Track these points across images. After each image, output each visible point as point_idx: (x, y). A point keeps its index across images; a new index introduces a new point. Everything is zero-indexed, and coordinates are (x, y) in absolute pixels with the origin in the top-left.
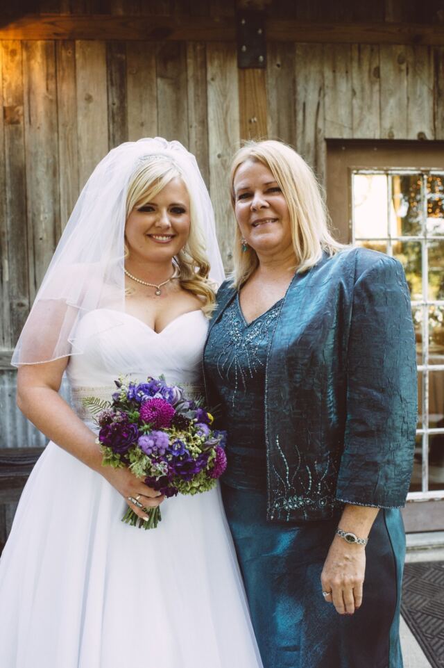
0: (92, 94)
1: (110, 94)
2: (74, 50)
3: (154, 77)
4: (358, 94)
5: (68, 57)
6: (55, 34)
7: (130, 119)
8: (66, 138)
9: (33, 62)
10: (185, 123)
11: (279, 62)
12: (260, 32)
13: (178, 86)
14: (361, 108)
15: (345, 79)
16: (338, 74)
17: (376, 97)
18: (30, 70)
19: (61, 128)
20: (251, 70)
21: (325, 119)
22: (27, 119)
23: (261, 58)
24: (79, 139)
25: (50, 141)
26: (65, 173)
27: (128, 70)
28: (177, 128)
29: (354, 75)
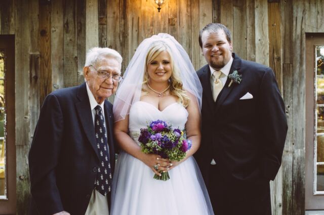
0: (206, 13)
1: (213, 13)
3: (232, 7)
4: (320, 13)
8: (195, 32)
10: (245, 26)
13: (242, 10)
14: (321, 19)
15: (314, 7)
16: (311, 5)
18: (180, 3)
19: (192, 28)
20: (273, 3)
21: (305, 24)
22: (178, 24)
25: (188, 33)
26: (194, 46)
27: (221, 3)
28: (242, 28)
29: (319, 5)
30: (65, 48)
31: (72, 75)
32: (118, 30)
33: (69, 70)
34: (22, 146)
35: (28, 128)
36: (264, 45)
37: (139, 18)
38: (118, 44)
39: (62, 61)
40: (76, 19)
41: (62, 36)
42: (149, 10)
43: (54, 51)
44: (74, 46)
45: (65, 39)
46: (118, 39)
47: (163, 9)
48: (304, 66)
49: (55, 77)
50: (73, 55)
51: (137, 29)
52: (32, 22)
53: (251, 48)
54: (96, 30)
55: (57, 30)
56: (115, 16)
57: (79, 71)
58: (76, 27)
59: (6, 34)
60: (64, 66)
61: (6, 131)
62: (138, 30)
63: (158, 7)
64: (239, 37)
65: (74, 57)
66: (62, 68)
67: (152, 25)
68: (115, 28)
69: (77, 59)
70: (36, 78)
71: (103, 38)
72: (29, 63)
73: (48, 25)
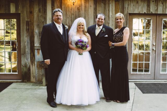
0: (91, 5)
1: (94, 6)
3: (101, 3)
4: (134, 6)
7: (97, 9)
8: (87, 12)
10: (106, 10)
11: (121, 1)
13: (105, 4)
14: (135, 8)
16: (131, 2)
17: (137, 6)
18: (82, 1)
20: (117, 2)
21: (129, 10)
22: (81, 9)
24: (89, 13)
25: (84, 13)
26: (87, 18)
27: (97, 2)
29: (134, 3)
30: (39, 18)
34: (24, 54)
35: (26, 47)
36: (113, 18)
37: (66, 7)
39: (38, 23)
40: (43, 7)
41: (38, 14)
42: (70, 4)
43: (35, 19)
44: (42, 17)
47: (76, 4)
49: (35, 29)
52: (27, 8)
53: (108, 19)
54: (50, 12)
55: (36, 12)
56: (58, 6)
58: (43, 10)
59: (17, 13)
60: (39, 25)
61: (17, 49)
62: (66, 12)
65: (43, 21)
70: (28, 29)
72: (26, 24)
73: (33, 10)
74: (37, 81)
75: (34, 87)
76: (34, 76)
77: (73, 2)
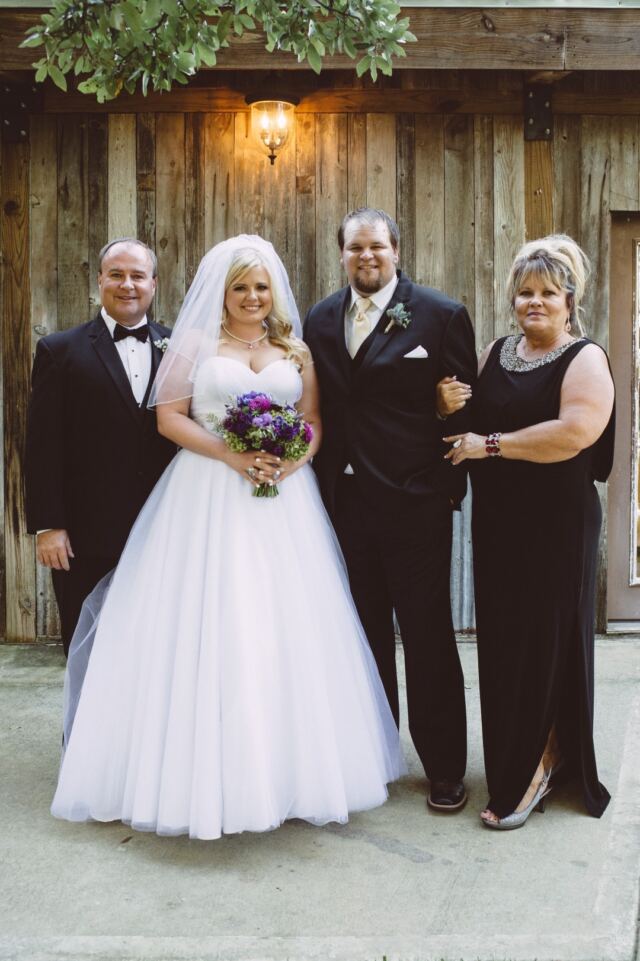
0: (382, 165)
1: (399, 166)
2: (365, 122)
3: (442, 150)
5: (359, 130)
6: (347, 107)
7: (418, 189)
9: (325, 134)
10: (471, 195)
11: (565, 135)
12: (547, 105)
13: (465, 157)
15: (632, 152)
16: (625, 146)
18: (322, 141)
19: (350, 199)
20: (537, 143)
21: (610, 191)
22: (318, 189)
23: (548, 130)
25: (339, 210)
27: (417, 142)
28: (463, 199)
30: (60, 243)
31: (76, 305)
32: (181, 203)
33: (70, 294)
36: (514, 239)
37: (228, 176)
38: (182, 235)
39: (55, 272)
40: (86, 176)
41: (54, 215)
42: (252, 156)
43: (36, 249)
44: (80, 239)
45: (60, 222)
46: (180, 225)
47: (285, 155)
48: (607, 289)
49: (37, 308)
50: (79, 259)
51: (224, 202)
53: (484, 246)
54: (131, 203)
55: (42, 202)
56: (175, 169)
57: (92, 296)
58: (86, 194)
60: (57, 284)
62: (226, 204)
63: (270, 151)
64: (457, 219)
65: (81, 263)
66: (54, 288)
67: (259, 192)
68: (174, 198)
69: (88, 268)
71: (147, 222)
73: (23, 189)
74: (44, 633)
75: (22, 671)
76: (28, 600)
77: (268, 141)
